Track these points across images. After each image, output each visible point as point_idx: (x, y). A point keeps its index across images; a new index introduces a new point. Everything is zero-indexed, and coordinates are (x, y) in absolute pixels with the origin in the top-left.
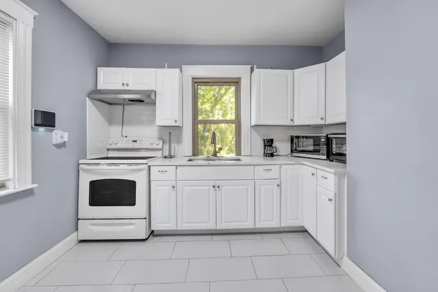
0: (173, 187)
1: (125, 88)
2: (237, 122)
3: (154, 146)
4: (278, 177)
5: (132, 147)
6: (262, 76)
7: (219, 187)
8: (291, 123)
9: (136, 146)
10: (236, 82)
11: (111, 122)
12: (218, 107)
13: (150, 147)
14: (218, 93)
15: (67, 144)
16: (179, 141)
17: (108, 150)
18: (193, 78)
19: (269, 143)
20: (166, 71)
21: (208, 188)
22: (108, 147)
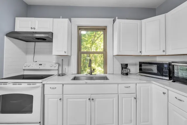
0: (60, 99)
1: (33, 30)
2: (105, 53)
3: (52, 68)
4: (135, 92)
5: (38, 68)
6: (121, 23)
7: (93, 99)
8: (140, 54)
9: (41, 67)
10: (104, 29)
11: (27, 52)
12: (94, 45)
13: (50, 68)
14: (94, 39)
16: (69, 64)
17: (24, 70)
18: (78, 26)
19: (125, 66)
20: (61, 20)
21: (85, 100)
22: (24, 68)
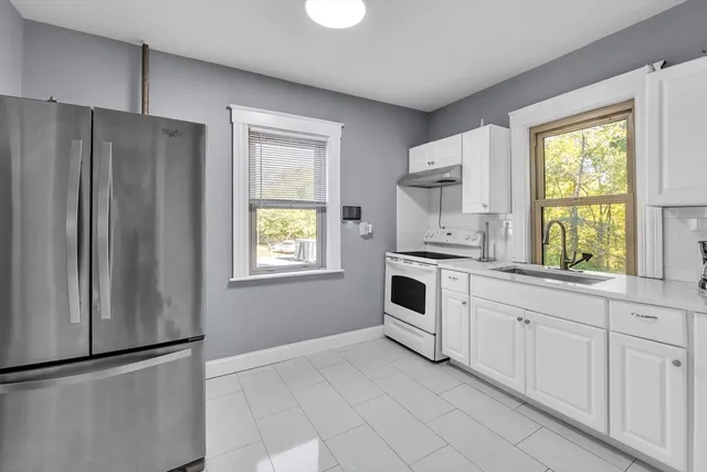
0: (464, 303)
2: (631, 198)
5: (445, 241)
6: (666, 85)
7: (527, 322)
9: (450, 240)
10: (627, 111)
11: (430, 209)
13: (465, 243)
15: (374, 236)
17: (426, 243)
18: (531, 128)
21: (510, 318)
22: (425, 240)
